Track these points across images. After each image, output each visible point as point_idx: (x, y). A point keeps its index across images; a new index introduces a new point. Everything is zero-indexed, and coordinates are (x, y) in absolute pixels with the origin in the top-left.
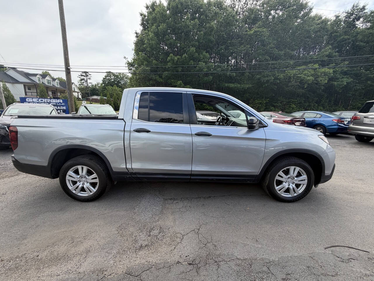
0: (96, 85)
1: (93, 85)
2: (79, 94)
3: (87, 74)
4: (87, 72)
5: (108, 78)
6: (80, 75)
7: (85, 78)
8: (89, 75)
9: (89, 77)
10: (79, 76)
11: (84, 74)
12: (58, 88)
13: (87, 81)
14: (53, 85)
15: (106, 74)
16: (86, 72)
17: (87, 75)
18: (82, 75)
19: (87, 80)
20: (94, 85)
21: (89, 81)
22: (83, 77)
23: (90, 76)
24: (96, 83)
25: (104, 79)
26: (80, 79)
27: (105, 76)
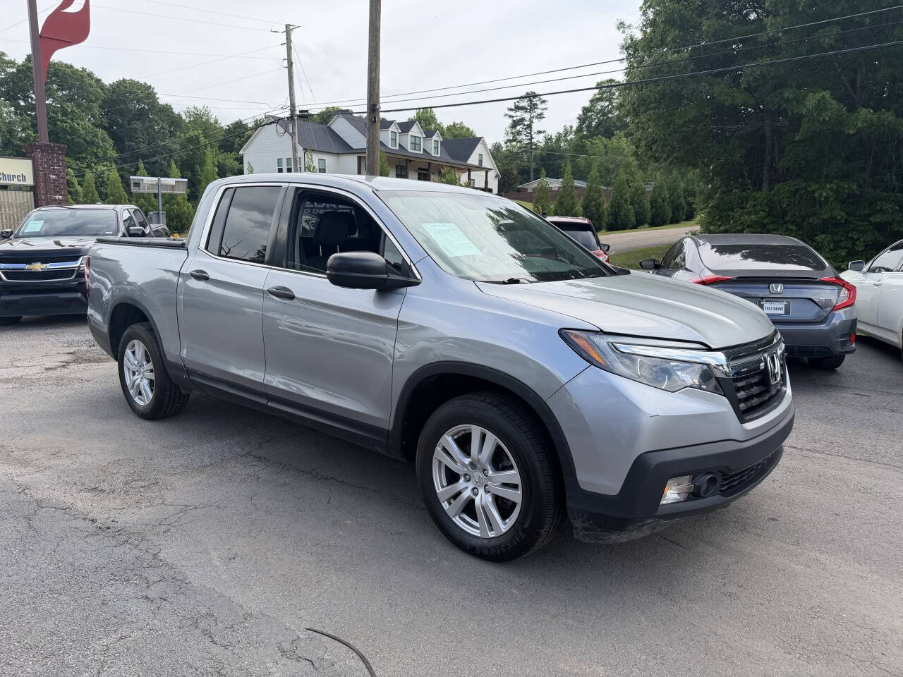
0: (558, 139)
1: (551, 139)
2: (492, 175)
3: (535, 100)
4: (535, 96)
5: (599, 106)
6: (513, 107)
7: (527, 116)
8: (539, 103)
9: (539, 111)
10: (511, 110)
11: (525, 103)
12: (436, 159)
13: (529, 126)
14: (424, 150)
15: (596, 91)
16: (531, 96)
17: (535, 104)
18: (518, 108)
19: (531, 122)
20: (554, 137)
21: (537, 125)
22: (520, 114)
23: (543, 106)
24: (562, 131)
25: (586, 110)
26: (510, 121)
27: (591, 101)
